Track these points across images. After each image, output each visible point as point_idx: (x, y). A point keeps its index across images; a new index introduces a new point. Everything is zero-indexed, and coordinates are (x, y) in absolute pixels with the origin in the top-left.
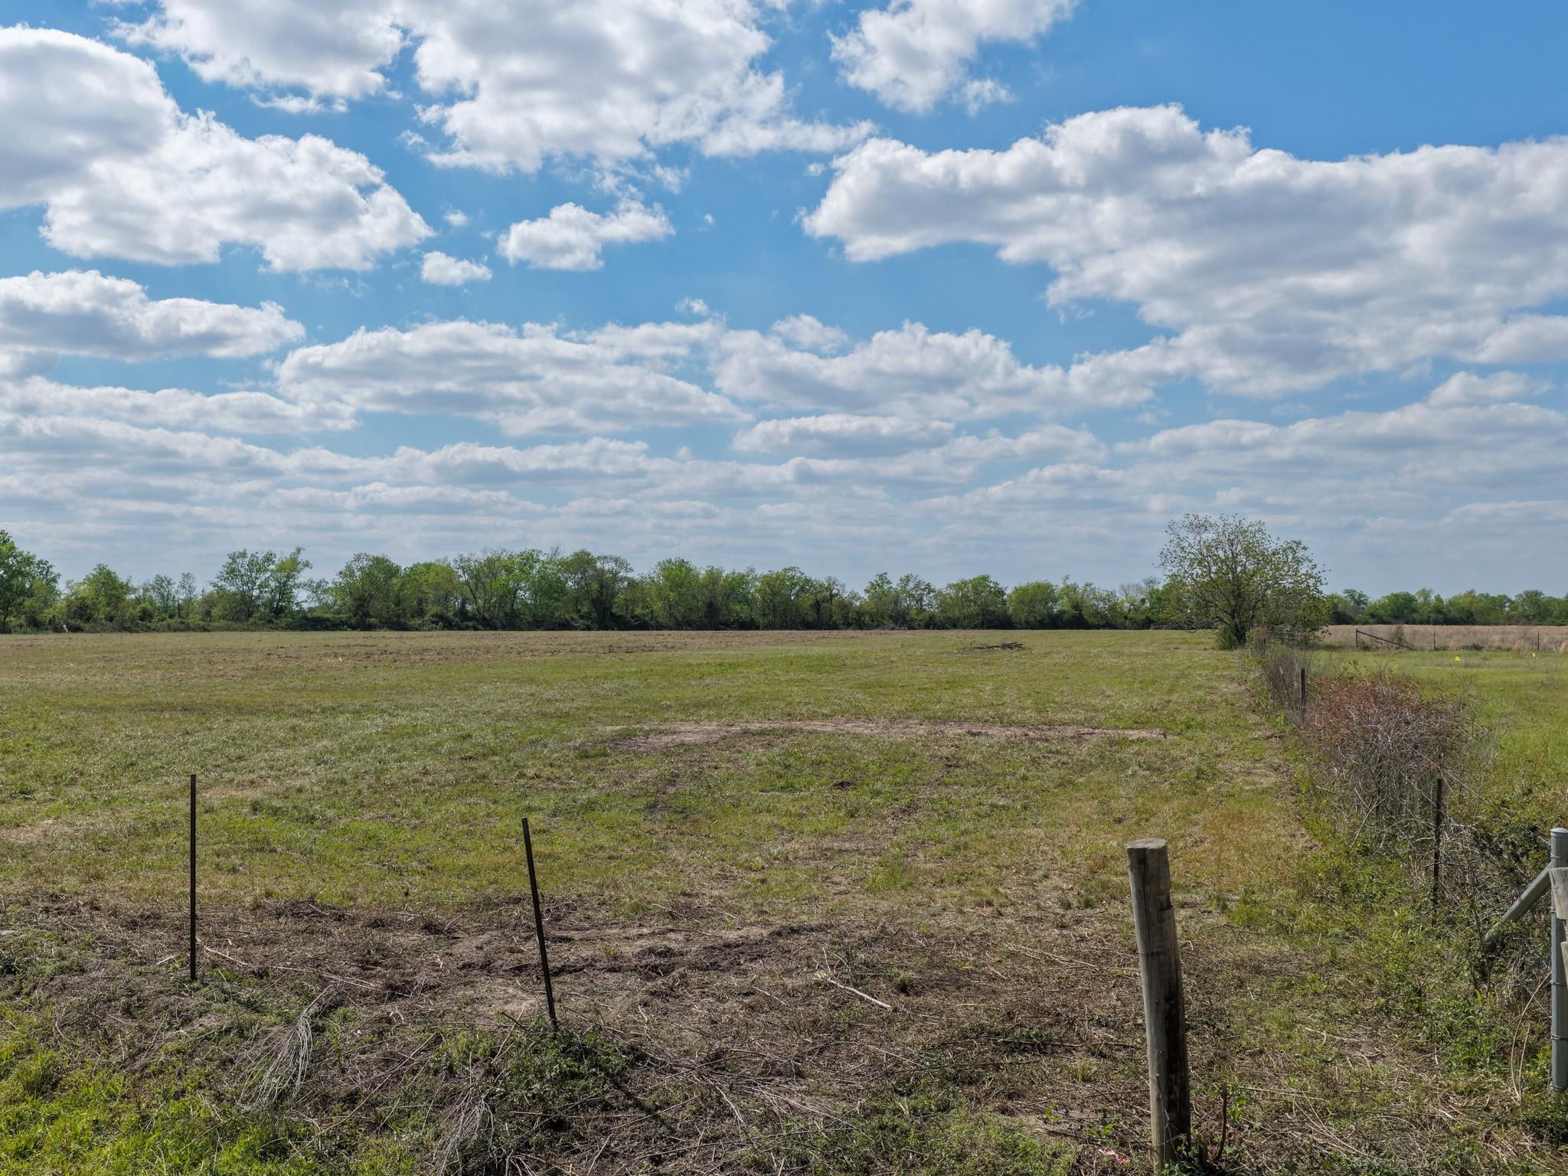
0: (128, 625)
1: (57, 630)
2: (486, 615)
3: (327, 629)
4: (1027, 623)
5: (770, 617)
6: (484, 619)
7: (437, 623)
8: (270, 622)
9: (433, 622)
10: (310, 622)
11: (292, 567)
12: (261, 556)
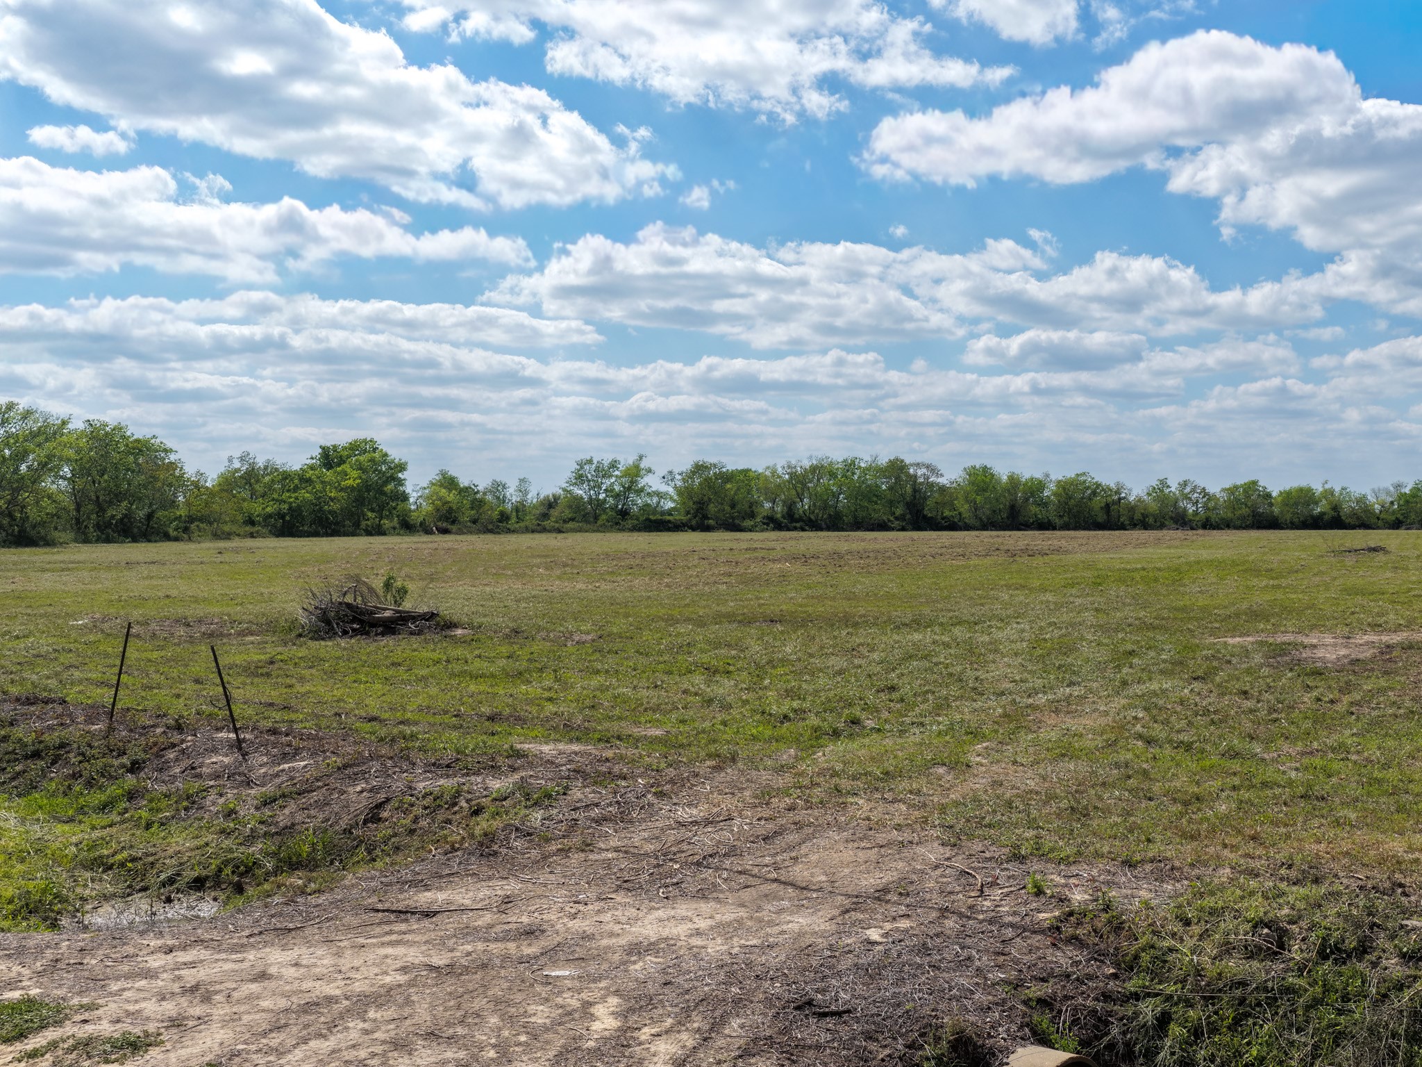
0: (490, 527)
1: (428, 532)
2: (812, 517)
3: (669, 530)
4: (1292, 523)
5: (1066, 519)
6: (810, 520)
7: (767, 524)
8: (617, 524)
9: (764, 524)
10: (656, 523)
11: (635, 472)
12: (606, 463)
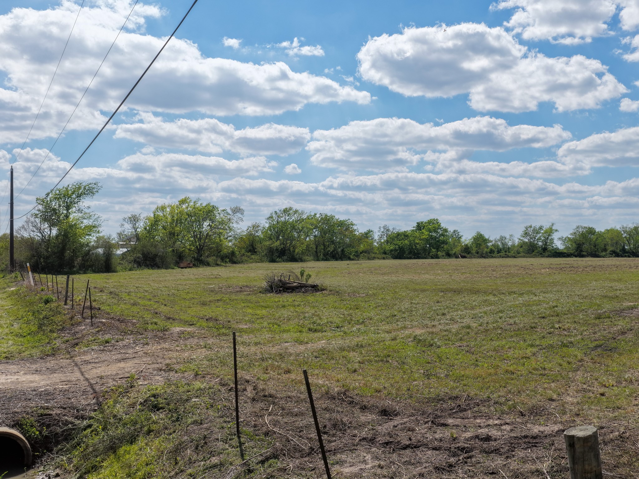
0: (484, 255)
1: (457, 257)
2: (634, 251)
3: (564, 257)
7: (612, 254)
8: (541, 254)
9: (610, 254)
10: (558, 254)
11: (550, 231)
12: (537, 227)
